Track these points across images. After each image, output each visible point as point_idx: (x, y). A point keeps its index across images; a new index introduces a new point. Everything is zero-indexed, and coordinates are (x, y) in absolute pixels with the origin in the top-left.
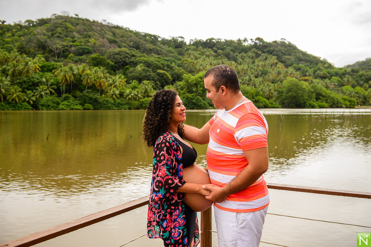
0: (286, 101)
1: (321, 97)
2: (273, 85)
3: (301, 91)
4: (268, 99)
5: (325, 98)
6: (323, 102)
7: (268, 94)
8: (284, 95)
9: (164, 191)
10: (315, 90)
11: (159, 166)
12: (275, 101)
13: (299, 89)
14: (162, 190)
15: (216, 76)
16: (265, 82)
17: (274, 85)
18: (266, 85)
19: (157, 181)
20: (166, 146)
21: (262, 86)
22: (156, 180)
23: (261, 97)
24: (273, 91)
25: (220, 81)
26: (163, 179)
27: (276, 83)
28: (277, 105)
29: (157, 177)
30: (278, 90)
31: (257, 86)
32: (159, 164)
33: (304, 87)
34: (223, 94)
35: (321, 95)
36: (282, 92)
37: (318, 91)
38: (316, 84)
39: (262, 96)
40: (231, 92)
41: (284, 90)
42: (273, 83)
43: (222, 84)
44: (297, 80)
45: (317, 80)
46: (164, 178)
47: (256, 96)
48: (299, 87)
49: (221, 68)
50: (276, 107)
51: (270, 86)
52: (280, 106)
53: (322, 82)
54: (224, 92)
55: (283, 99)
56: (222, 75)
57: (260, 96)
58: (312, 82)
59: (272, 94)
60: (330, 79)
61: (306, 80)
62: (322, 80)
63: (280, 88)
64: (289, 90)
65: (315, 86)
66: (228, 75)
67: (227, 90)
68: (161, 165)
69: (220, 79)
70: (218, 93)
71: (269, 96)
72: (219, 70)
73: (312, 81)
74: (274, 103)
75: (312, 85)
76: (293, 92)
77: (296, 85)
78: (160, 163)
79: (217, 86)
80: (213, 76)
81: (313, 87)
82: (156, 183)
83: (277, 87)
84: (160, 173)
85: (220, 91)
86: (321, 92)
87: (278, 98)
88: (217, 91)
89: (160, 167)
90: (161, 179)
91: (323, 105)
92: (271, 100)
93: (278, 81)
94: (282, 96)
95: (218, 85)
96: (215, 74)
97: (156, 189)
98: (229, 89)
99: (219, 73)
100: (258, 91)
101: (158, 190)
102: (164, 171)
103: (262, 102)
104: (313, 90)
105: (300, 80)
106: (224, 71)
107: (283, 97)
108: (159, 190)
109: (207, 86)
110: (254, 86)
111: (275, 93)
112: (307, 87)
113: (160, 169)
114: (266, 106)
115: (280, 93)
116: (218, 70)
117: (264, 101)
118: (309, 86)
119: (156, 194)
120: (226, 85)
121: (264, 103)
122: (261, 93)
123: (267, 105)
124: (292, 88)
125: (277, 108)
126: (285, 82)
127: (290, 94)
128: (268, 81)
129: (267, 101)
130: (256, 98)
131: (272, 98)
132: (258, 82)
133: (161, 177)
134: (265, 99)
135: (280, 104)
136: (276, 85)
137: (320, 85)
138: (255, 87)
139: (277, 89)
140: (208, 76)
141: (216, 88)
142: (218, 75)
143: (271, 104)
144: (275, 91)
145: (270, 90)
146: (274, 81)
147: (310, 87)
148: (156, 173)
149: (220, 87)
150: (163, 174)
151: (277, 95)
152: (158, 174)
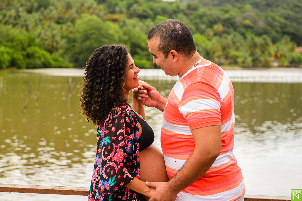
0: (81, 57)
1: (139, 50)
2: (59, 26)
3: (106, 38)
4: (50, 51)
5: (145, 53)
6: (141, 59)
7: (51, 43)
8: (78, 45)
9: (114, 181)
10: (130, 38)
11: (115, 148)
12: (63, 55)
13: (103, 36)
14: (112, 179)
15: (164, 38)
16: (44, 22)
17: (61, 28)
18: (46, 27)
19: (108, 167)
20: (125, 122)
21: (39, 29)
22: (107, 165)
23: (37, 49)
24: (58, 38)
25: (169, 44)
26: (118, 166)
27: (63, 23)
28: (67, 63)
29: (109, 161)
30: (66, 37)
31: (30, 27)
32: (114, 145)
33: (111, 32)
34: (175, 61)
35: (139, 46)
36: (74, 41)
37: (134, 40)
38: (130, 28)
39: (40, 46)
40: (184, 56)
41: (78, 36)
42: (58, 23)
43: (172, 48)
44: (99, 20)
45: (134, 21)
46: (119, 164)
47: (29, 45)
48: (103, 32)
49: (168, 27)
50: (64, 65)
51: (53, 29)
52: (71, 65)
53: (141, 24)
54: (175, 57)
55: (75, 53)
56: (171, 37)
57: (35, 45)
58: (124, 24)
59: (57, 43)
60: (154, 19)
61: (114, 21)
62: (141, 20)
63: (71, 32)
64: (87, 37)
65: (130, 31)
66: (179, 36)
67: (179, 54)
68: (117, 146)
69: (169, 41)
70: (167, 59)
71: (53, 46)
72: (166, 30)
73: (124, 22)
74: (61, 59)
75: (125, 28)
76: (93, 41)
77: (98, 29)
78: (116, 145)
79: (166, 51)
80: (159, 38)
81: (125, 34)
82: (106, 169)
83: (67, 30)
84: (115, 157)
85: (170, 56)
86: (140, 41)
87: (67, 50)
88: (166, 57)
89: (116, 150)
90: (115, 165)
91: (142, 65)
92: (56, 55)
93: (67, 20)
94: (74, 46)
95: (166, 49)
96: (162, 36)
97: (106, 177)
98: (181, 53)
99: (166, 33)
100: (33, 36)
101: (107, 178)
102: (120, 156)
103: (39, 58)
104: (126, 38)
105: (104, 20)
106: (172, 31)
107: (77, 50)
108: (109, 178)
109: (152, 50)
110: (24, 28)
111: (63, 43)
112: (117, 32)
113: (115, 153)
114: (47, 64)
115: (71, 41)
116: (164, 29)
117: (44, 55)
118: (118, 30)
119: (104, 183)
120: (177, 48)
121: (43, 60)
122: (38, 41)
123: (49, 63)
124: (92, 34)
125: (67, 67)
126: (79, 22)
127: (88, 43)
128: (50, 19)
129: (47, 55)
130: (30, 50)
131: (57, 49)
132: (33, 20)
133: (115, 162)
134: (44, 52)
135: (71, 62)
136: (64, 27)
137: (137, 29)
138: (27, 30)
139: (65, 34)
140: (153, 38)
141: (164, 53)
142: (165, 37)
143: (56, 60)
144: (62, 38)
145: (53, 36)
146: (61, 21)
147: (121, 32)
148: (109, 157)
149: (169, 52)
150: (118, 159)
151: (66, 46)
152: (111, 158)
